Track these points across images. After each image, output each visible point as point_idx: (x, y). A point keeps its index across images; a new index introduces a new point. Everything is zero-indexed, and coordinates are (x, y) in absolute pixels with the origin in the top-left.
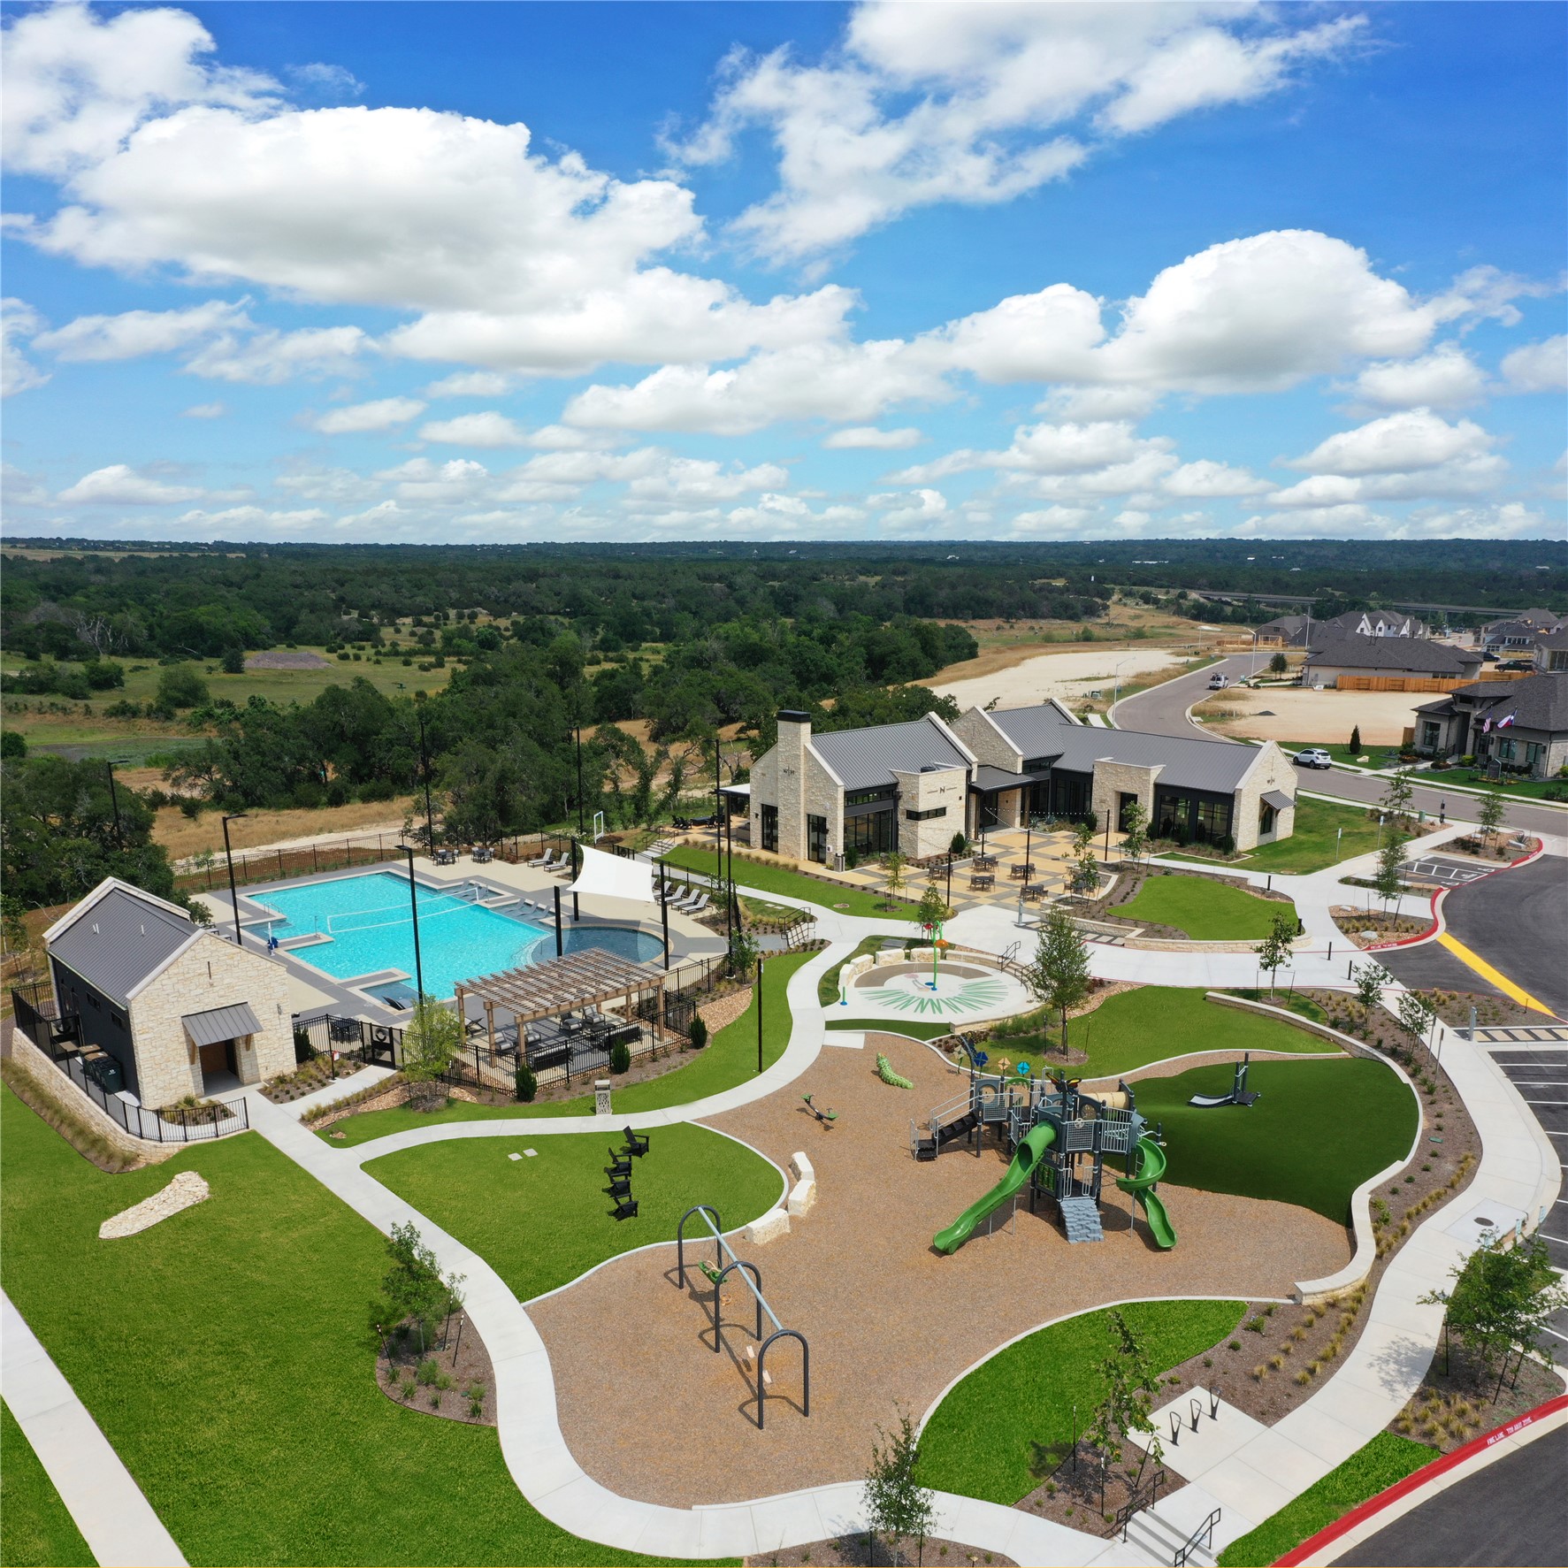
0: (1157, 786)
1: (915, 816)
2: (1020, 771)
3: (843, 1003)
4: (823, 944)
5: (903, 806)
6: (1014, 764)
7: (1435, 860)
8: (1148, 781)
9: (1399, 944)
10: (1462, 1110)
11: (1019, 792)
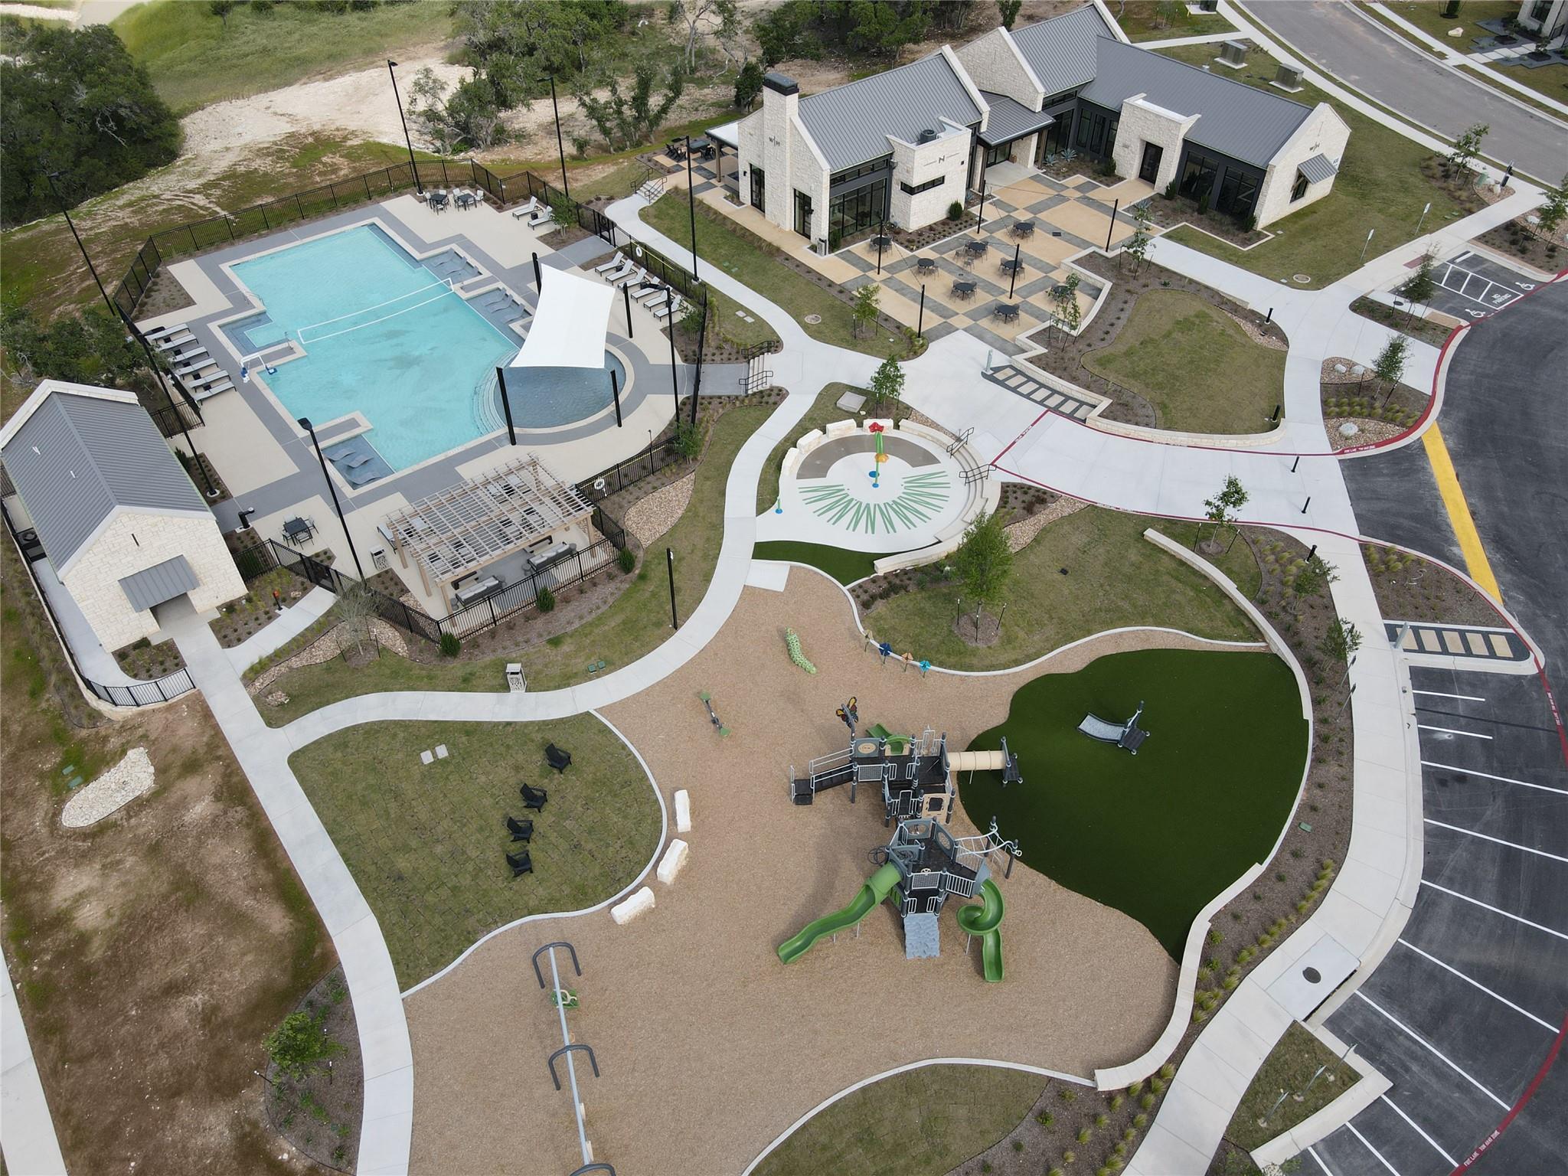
0: (1185, 141)
1: (909, 190)
2: (1039, 108)
3: (778, 511)
4: (780, 394)
5: (898, 176)
6: (1033, 101)
7: (1475, 261)
8: (1177, 136)
9: (1378, 445)
10: (1347, 779)
11: (1035, 138)
